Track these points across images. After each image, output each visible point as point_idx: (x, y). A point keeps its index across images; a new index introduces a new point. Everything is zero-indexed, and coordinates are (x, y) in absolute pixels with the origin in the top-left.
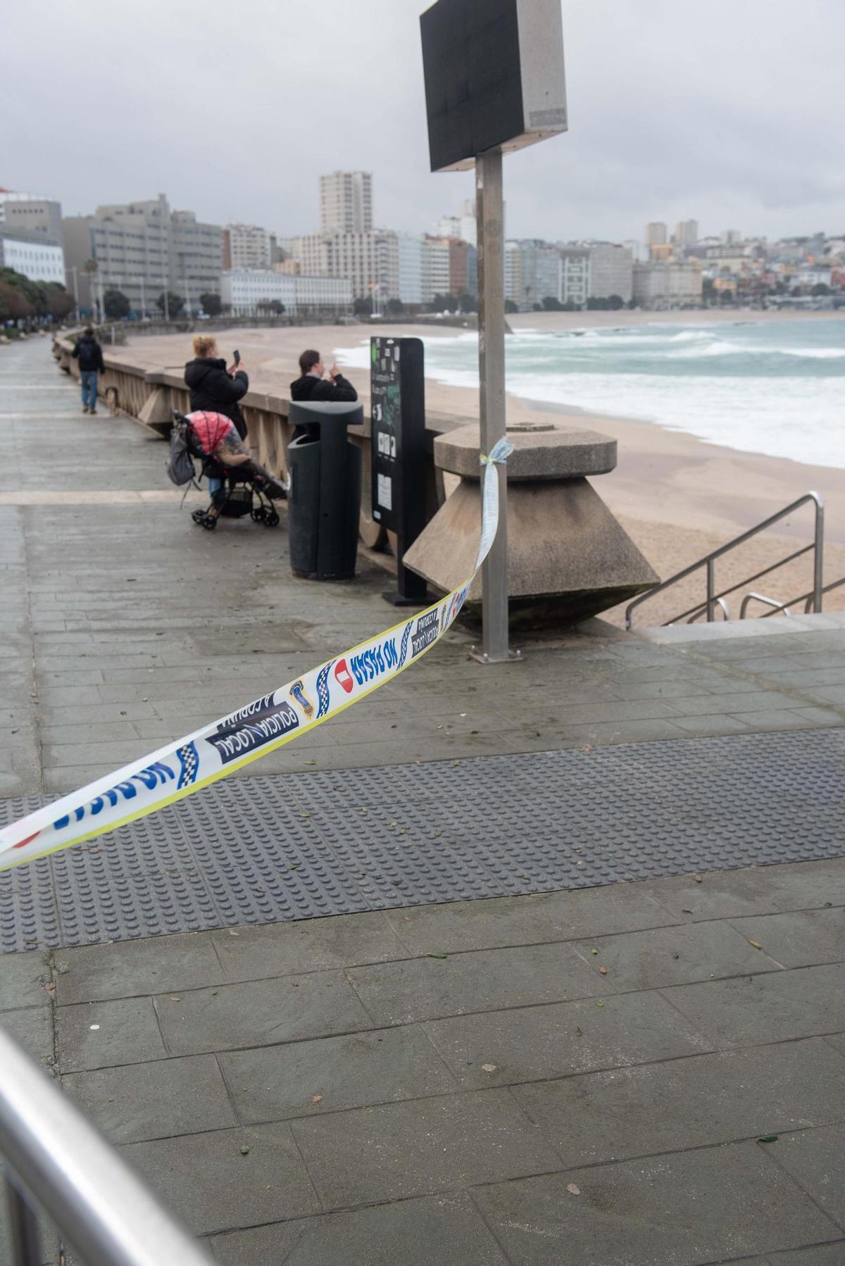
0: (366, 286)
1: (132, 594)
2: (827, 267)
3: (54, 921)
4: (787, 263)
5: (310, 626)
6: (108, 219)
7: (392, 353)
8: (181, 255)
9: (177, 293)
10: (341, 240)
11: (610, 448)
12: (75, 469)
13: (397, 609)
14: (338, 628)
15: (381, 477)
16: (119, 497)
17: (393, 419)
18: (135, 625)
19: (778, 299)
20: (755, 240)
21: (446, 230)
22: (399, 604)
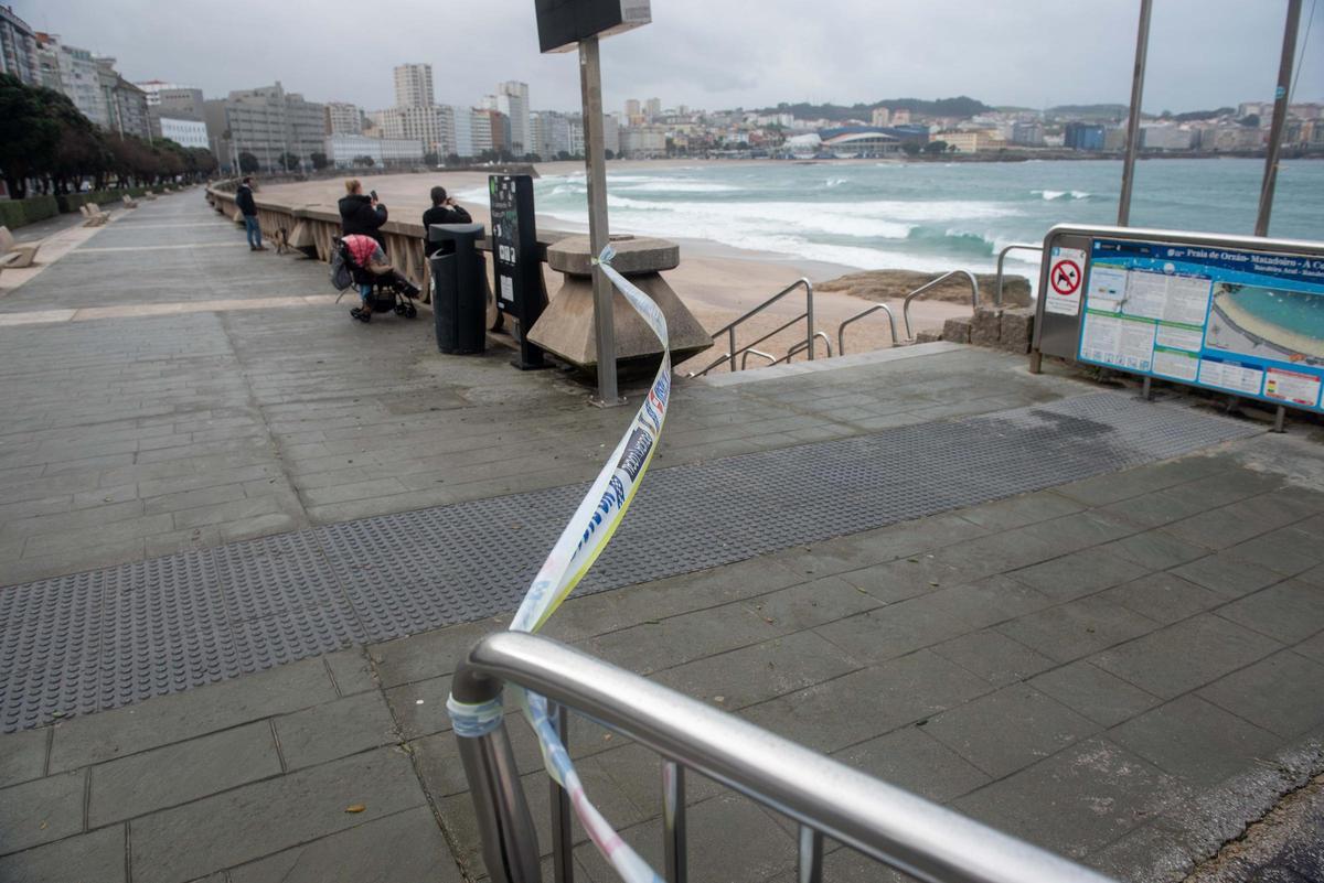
0: (432, 145)
1: (323, 372)
2: (745, 130)
3: (357, 624)
4: (720, 128)
5: (466, 388)
6: (238, 101)
7: (509, 187)
8: (294, 125)
9: (292, 152)
10: (412, 112)
11: (675, 250)
12: (249, 283)
13: (525, 372)
14: (488, 388)
15: (503, 278)
16: (290, 302)
17: (511, 235)
18: (335, 395)
19: (716, 151)
20: (698, 112)
21: (487, 105)
22: (524, 369)
